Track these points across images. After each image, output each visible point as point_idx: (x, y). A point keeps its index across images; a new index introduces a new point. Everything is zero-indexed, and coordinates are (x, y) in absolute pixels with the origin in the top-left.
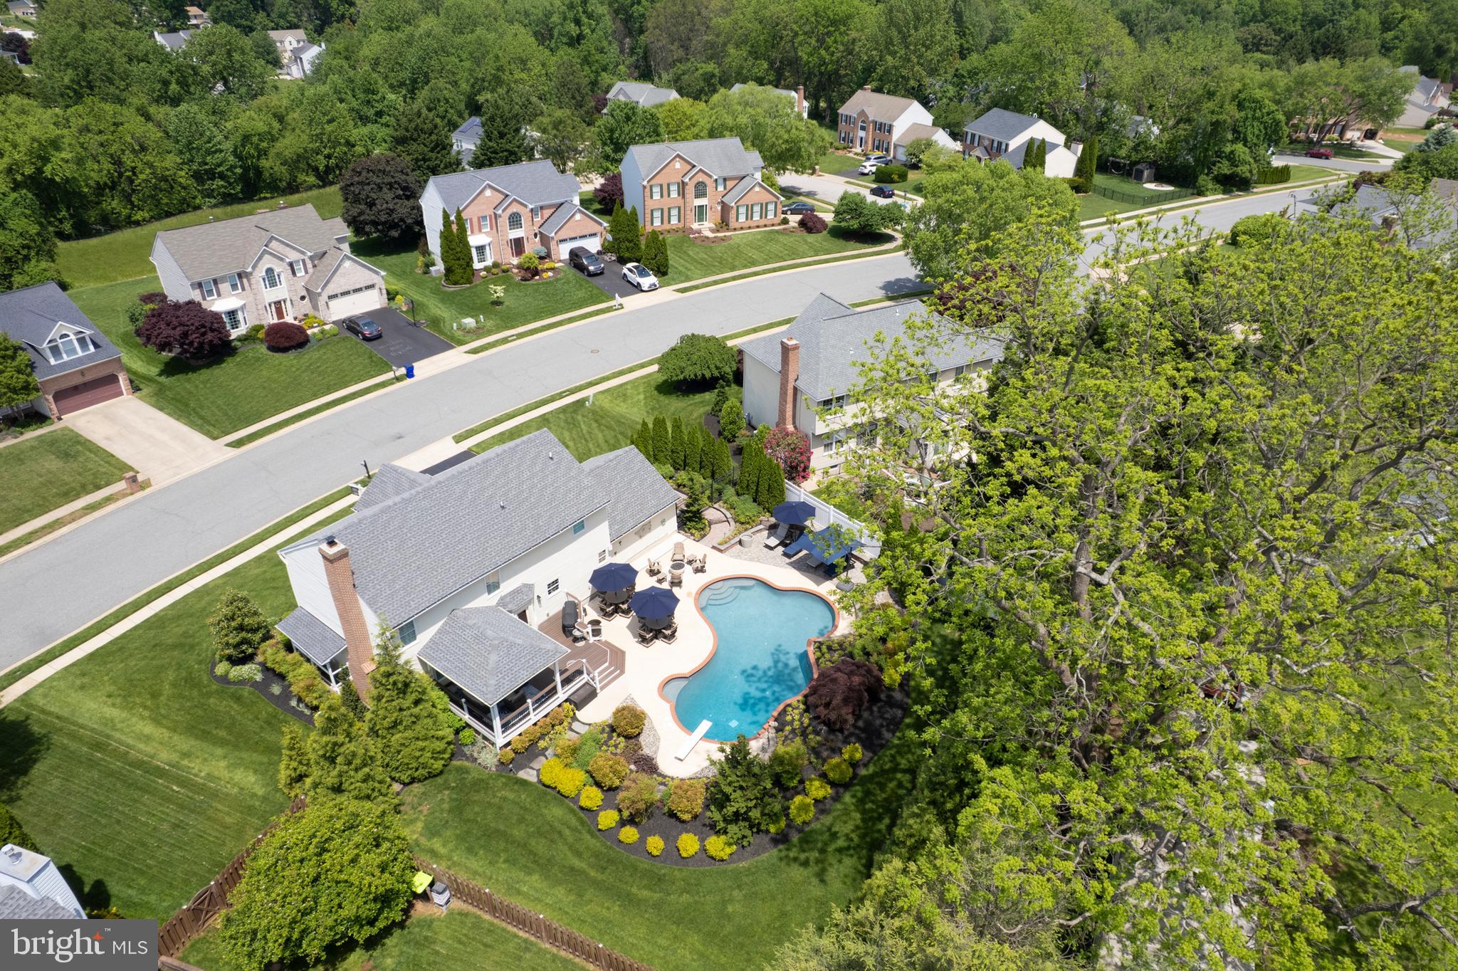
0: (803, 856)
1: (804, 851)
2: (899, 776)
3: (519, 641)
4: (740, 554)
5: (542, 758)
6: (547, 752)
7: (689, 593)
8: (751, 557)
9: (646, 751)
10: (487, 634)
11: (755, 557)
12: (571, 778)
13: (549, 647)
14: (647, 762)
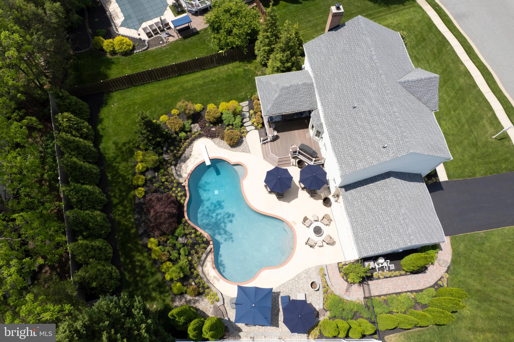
0: (127, 146)
1: (129, 148)
3: (277, 95)
4: (308, 276)
5: (248, 110)
6: (248, 113)
7: (295, 223)
8: (301, 278)
9: (218, 140)
10: (288, 85)
11: (299, 281)
12: (223, 106)
13: (269, 108)
14: (212, 136)
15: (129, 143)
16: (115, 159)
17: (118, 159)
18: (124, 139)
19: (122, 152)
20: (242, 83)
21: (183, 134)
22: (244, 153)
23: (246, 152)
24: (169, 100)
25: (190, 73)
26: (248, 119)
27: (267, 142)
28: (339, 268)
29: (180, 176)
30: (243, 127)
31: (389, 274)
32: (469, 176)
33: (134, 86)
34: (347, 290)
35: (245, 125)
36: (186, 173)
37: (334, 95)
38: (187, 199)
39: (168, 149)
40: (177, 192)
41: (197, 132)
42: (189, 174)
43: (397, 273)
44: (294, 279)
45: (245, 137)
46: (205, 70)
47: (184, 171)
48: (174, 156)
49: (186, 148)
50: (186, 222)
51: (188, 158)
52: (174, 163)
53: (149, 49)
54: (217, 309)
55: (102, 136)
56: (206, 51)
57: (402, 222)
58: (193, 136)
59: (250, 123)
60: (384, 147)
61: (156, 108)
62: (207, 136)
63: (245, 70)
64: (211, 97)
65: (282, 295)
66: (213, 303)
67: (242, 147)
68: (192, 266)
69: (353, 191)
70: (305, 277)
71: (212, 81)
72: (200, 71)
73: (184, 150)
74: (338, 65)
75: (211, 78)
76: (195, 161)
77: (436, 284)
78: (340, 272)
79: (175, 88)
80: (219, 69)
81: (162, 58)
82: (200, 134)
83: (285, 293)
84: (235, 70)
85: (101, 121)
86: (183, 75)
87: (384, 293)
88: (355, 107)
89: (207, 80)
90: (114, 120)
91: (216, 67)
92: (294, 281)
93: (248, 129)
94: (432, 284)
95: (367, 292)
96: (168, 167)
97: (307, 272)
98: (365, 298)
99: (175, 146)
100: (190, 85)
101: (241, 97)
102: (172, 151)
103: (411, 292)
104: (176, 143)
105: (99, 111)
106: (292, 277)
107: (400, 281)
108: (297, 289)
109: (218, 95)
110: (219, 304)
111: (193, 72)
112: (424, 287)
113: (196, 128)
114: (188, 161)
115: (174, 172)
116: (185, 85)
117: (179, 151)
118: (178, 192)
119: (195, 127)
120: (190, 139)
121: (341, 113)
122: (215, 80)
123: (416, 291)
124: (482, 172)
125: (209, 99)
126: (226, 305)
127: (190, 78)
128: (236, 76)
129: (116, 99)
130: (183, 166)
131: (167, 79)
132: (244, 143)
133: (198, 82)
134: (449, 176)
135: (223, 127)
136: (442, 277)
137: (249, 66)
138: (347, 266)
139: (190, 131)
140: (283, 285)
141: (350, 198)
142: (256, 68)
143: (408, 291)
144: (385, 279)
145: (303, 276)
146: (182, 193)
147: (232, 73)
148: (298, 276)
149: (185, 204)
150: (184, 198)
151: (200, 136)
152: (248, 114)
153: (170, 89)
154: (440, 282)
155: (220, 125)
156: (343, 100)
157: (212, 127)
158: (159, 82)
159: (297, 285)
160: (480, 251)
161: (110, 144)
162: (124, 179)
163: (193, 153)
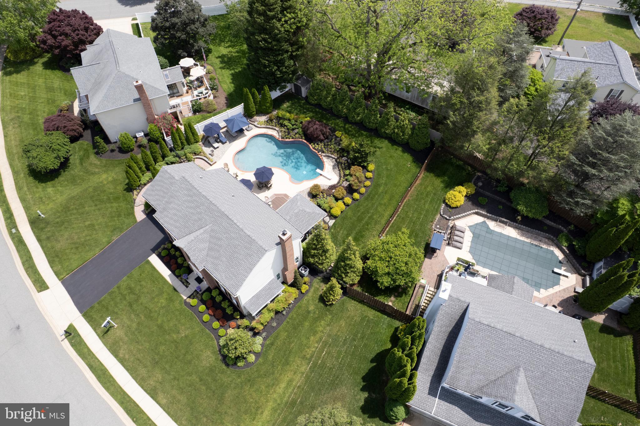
2: (346, 127)
9: (326, 188)
11: (222, 153)
14: (331, 187)
21: (348, 172)
22: (302, 190)
29: (327, 157)
38: (311, 148)
39: (348, 162)
41: (342, 183)
42: (323, 160)
44: (225, 152)
48: (342, 163)
50: (302, 138)
51: (333, 169)
52: (338, 160)
53: (439, 215)
54: (256, 121)
55: (393, 145)
58: (342, 179)
62: (334, 185)
66: (260, 122)
67: (306, 193)
68: (282, 125)
73: (339, 170)
85: (404, 151)
96: (338, 155)
99: (345, 166)
102: (344, 164)
104: (346, 168)
105: (412, 155)
108: (221, 149)
114: (332, 168)
115: (333, 156)
117: (342, 167)
118: (319, 147)
119: (346, 184)
120: (342, 177)
129: (412, 168)
130: (332, 163)
132: (307, 196)
134: (149, 263)
136: (137, 195)
139: (346, 180)
146: (317, 148)
149: (310, 146)
150: (313, 146)
151: (339, 182)
161: (383, 145)
162: (355, 136)
163: (333, 173)
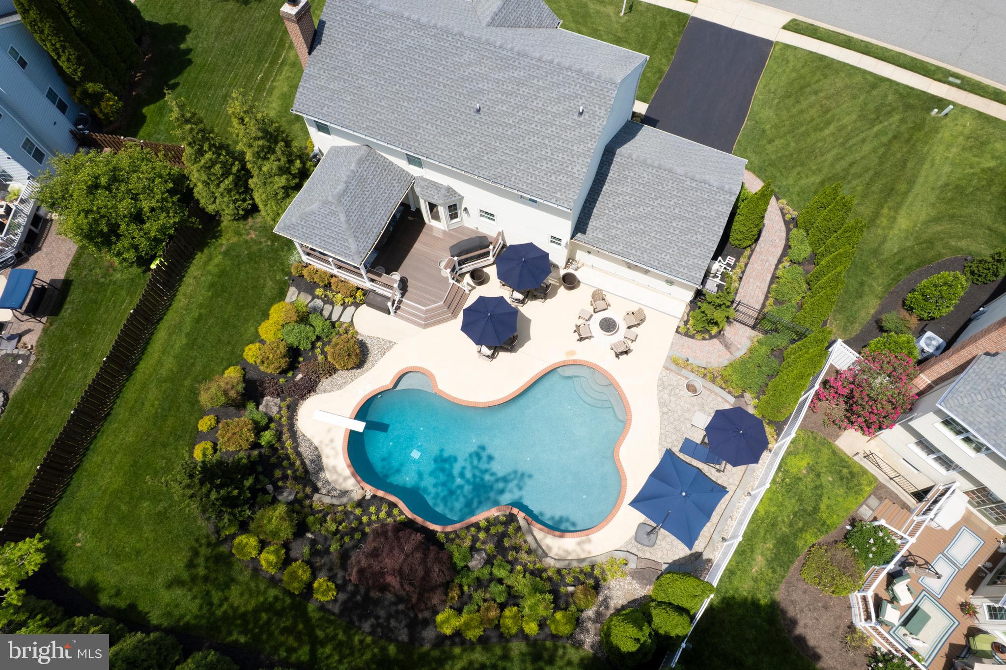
0: (201, 560)
1: (207, 559)
3: (343, 218)
4: (670, 388)
5: (310, 298)
6: (316, 300)
7: (573, 353)
8: (668, 402)
9: (325, 383)
10: (341, 187)
11: (669, 408)
12: (268, 330)
13: (353, 246)
14: (309, 388)
15: (196, 553)
16: (211, 604)
17: (216, 597)
18: (179, 561)
19: (206, 579)
20: (247, 273)
21: (267, 437)
22: (387, 354)
23: (389, 349)
24: (170, 421)
25: (145, 348)
26: (328, 308)
27: (400, 302)
28: (686, 334)
29: (344, 493)
30: (337, 325)
31: (738, 270)
32: (660, 78)
33: (74, 470)
34: (727, 346)
35: (334, 318)
36: (345, 479)
37: (429, 127)
38: (401, 505)
39: (274, 482)
40: (374, 518)
41: (280, 408)
42: (353, 475)
43: (743, 260)
44: (663, 414)
45: (357, 333)
46: (162, 319)
47: (341, 480)
48: (296, 479)
49: (296, 448)
50: (447, 534)
51: (319, 457)
52: (308, 490)
53: (12, 394)
54: (639, 575)
55: (132, 607)
56: (124, 293)
57: (694, 185)
58: (284, 421)
59: (338, 309)
60: (581, 114)
61: (163, 458)
62: (303, 397)
63: (226, 254)
64: (229, 343)
65: (676, 450)
66: (624, 574)
67: (373, 351)
68: (537, 573)
69: (593, 223)
70: (670, 394)
71: (198, 320)
72: (155, 328)
73: (299, 454)
74: (382, 82)
75: (188, 319)
76: (333, 448)
77: (787, 223)
78: (693, 337)
79: (153, 394)
80: (184, 295)
81: (61, 380)
82: (288, 407)
83: (676, 443)
84: (210, 267)
85: (93, 588)
86: (137, 364)
87: (762, 298)
88: (478, 111)
89: (187, 328)
90: (118, 556)
91: (175, 295)
92: (665, 416)
93: (346, 318)
94: (784, 228)
95: (746, 320)
96: (311, 506)
97: (662, 386)
98: (754, 327)
99: (279, 465)
100: (169, 363)
101: (275, 292)
102: (285, 477)
103: (780, 261)
104: (273, 460)
105: (65, 581)
106: (658, 415)
107: (755, 265)
108: (682, 419)
109: (235, 327)
110: (632, 565)
111: (147, 343)
112: (784, 242)
113: (271, 404)
114: (325, 460)
115: (327, 500)
116: (164, 372)
117: (292, 465)
118: (377, 514)
119: (267, 406)
120: (285, 430)
121: (469, 138)
122: (200, 315)
123: (784, 254)
124: (664, 60)
125: (229, 348)
126: (641, 555)
127: (156, 355)
128: (222, 274)
129: (69, 529)
130: (327, 475)
131: (117, 397)
132: (368, 342)
133: (177, 346)
135: (310, 358)
136: (782, 210)
137: (224, 242)
138: (691, 322)
139: (271, 420)
140: (663, 436)
141: (600, 236)
142: (238, 233)
143: (777, 265)
144: (742, 283)
145: (666, 397)
146: (385, 508)
147: (210, 278)
148: (662, 404)
149: (410, 515)
150: (395, 512)
151: (292, 409)
152: (319, 303)
153: (147, 405)
154: (788, 217)
155: (301, 359)
156: (450, 120)
157: (294, 376)
158: (110, 418)
159: (676, 415)
160: (771, 141)
161: (166, 596)
162: (269, 607)
163: (316, 442)
